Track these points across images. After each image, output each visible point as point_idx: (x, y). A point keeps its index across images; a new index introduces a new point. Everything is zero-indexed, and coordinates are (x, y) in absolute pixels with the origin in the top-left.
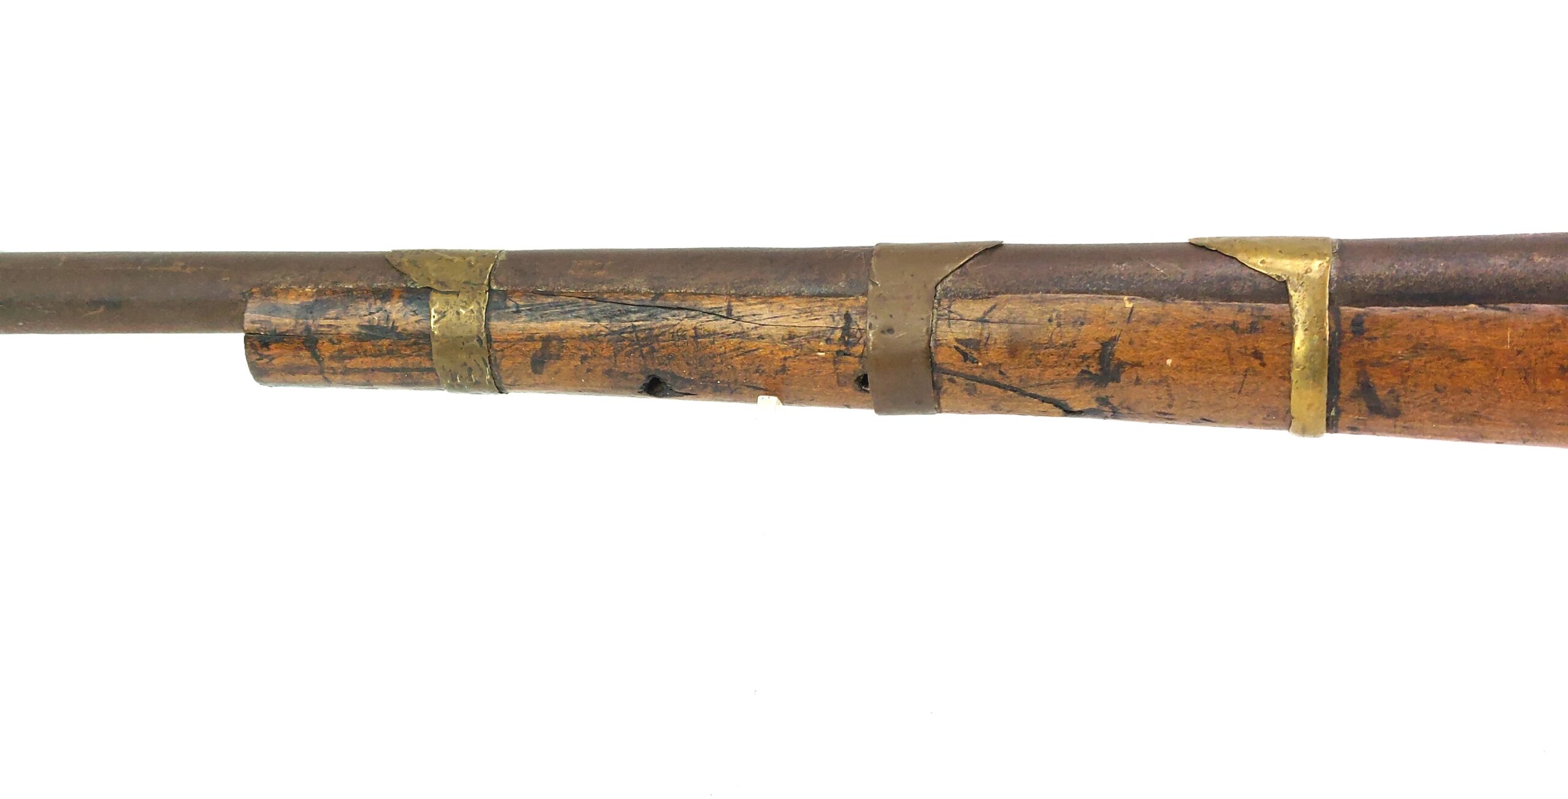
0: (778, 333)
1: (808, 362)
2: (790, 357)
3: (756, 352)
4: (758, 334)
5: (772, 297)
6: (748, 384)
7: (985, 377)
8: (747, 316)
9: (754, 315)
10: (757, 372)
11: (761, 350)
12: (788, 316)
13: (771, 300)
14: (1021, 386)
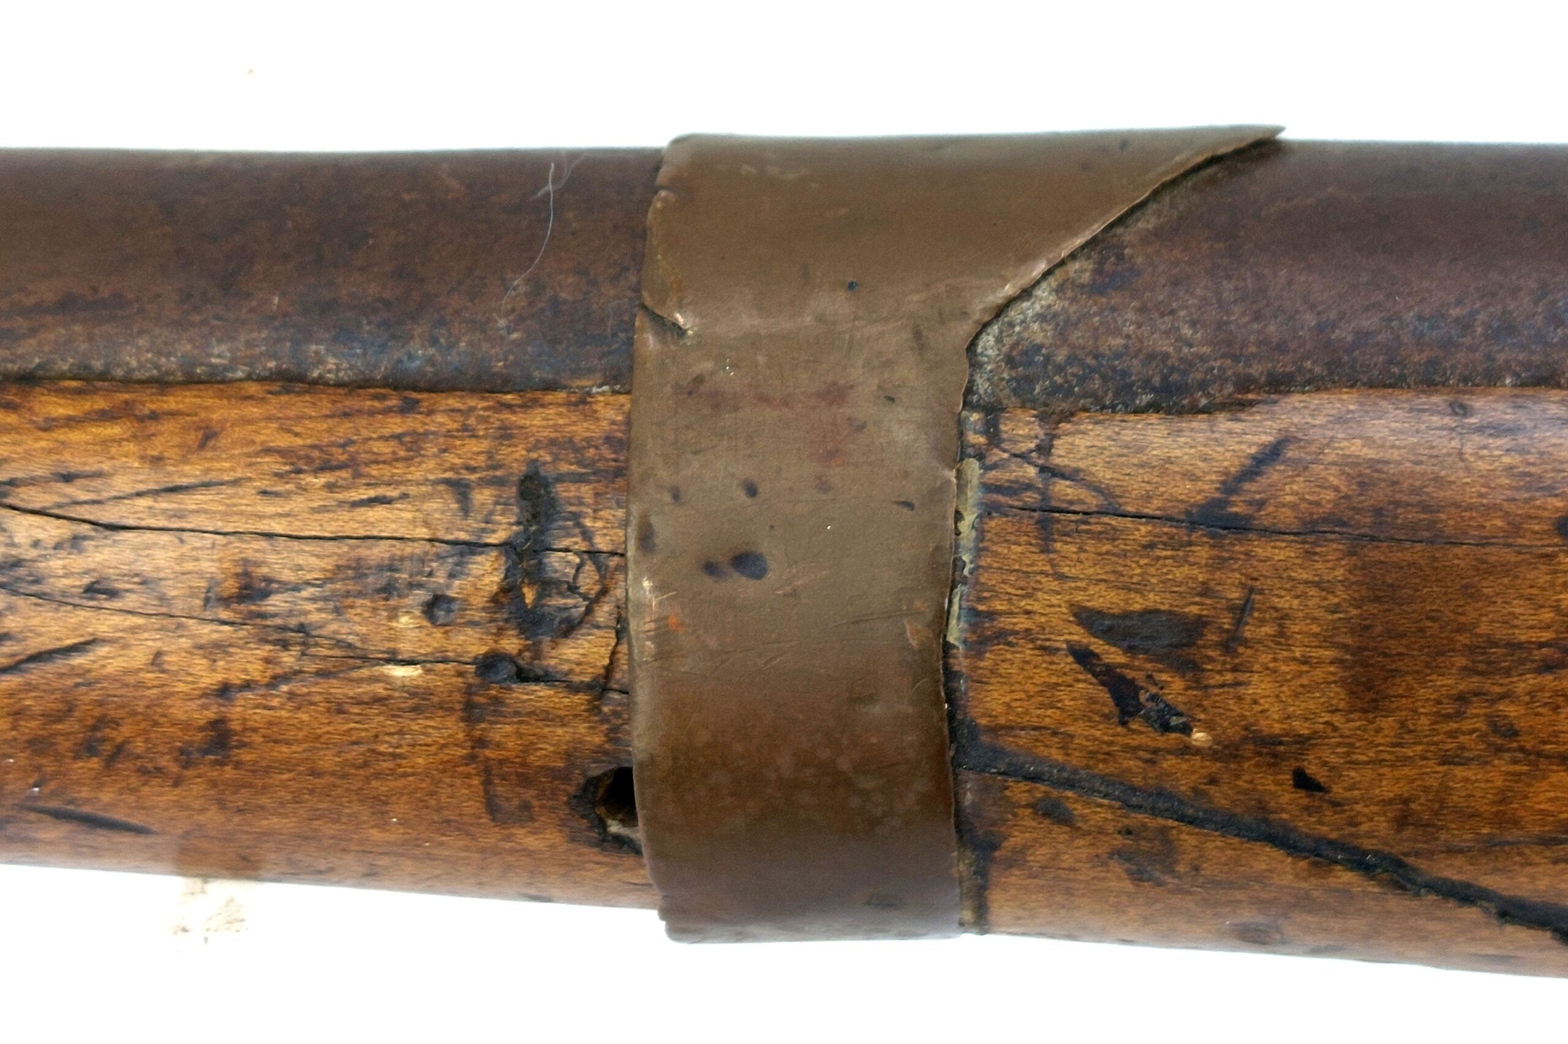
0: (189, 566)
1: (338, 709)
2: (247, 686)
3: (78, 660)
4: (86, 572)
5: (162, 384)
6: (54, 804)
7: (1221, 797)
8: (32, 482)
9: (68, 478)
10: (88, 748)
11: (103, 650)
12: (235, 483)
13: (151, 403)
14: (1401, 845)
